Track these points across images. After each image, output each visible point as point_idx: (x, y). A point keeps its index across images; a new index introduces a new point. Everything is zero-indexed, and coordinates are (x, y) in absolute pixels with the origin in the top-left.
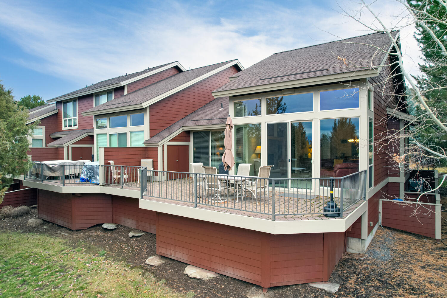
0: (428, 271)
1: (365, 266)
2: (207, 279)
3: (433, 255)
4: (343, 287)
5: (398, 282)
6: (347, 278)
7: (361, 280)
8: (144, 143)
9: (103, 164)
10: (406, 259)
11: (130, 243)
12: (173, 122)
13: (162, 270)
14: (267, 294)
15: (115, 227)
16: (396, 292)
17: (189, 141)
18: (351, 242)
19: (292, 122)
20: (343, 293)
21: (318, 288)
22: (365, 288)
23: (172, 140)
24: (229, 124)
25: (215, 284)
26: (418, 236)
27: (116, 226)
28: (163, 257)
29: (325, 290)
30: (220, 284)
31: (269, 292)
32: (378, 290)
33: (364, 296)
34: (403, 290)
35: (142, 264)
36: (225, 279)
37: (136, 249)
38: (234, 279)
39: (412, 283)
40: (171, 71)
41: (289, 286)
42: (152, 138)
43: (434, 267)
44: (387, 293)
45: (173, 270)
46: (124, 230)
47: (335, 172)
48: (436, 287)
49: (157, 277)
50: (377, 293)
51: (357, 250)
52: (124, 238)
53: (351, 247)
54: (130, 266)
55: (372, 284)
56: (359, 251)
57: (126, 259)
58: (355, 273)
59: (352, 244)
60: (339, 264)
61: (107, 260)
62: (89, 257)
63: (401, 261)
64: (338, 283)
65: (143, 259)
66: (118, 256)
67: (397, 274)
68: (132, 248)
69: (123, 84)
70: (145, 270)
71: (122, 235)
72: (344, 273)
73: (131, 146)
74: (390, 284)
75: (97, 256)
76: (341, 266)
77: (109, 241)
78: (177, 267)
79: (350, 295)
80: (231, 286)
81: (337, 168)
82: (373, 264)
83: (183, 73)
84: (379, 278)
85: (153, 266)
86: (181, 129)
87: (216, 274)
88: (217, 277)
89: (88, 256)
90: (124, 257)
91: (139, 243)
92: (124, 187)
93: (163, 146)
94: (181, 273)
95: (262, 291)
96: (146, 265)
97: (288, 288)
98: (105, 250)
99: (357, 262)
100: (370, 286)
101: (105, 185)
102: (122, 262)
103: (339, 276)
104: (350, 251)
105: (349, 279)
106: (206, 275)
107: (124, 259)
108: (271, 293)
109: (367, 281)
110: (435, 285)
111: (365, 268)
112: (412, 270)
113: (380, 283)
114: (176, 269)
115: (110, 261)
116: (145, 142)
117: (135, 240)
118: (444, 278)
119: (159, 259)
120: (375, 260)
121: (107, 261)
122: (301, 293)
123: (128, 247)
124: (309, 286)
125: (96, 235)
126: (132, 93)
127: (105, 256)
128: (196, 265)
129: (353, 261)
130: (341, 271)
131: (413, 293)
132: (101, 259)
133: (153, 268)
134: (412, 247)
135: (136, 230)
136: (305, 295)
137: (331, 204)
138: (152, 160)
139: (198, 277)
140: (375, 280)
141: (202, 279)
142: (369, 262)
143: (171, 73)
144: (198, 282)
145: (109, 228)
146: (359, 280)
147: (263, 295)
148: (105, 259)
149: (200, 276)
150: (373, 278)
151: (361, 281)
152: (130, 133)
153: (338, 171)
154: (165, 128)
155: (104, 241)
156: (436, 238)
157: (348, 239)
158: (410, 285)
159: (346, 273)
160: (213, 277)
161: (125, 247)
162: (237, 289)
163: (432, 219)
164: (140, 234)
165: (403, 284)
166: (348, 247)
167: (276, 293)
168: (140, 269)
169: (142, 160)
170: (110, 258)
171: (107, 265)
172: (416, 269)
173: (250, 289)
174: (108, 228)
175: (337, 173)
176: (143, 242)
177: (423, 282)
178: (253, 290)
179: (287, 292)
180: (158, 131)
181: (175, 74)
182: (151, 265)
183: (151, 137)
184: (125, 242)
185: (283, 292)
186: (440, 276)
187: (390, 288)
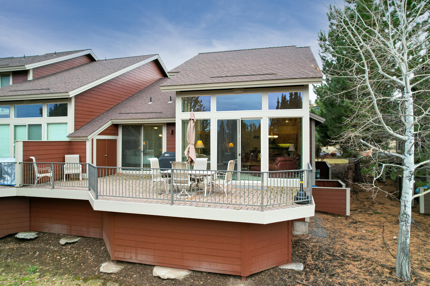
0: (355, 241)
1: (313, 244)
2: (182, 277)
3: (351, 228)
4: (306, 266)
5: (341, 253)
6: (304, 256)
7: (315, 256)
8: (68, 137)
9: (22, 161)
10: (337, 234)
11: (65, 252)
12: (98, 114)
13: (125, 277)
14: (247, 282)
15: (37, 236)
16: (344, 261)
17: (117, 134)
18: (296, 225)
19: (242, 119)
20: (308, 270)
21: (288, 269)
22: (322, 263)
23: (101, 134)
24: (193, 119)
25: (192, 281)
26: (333, 214)
27: (36, 234)
28: (119, 262)
29: (294, 270)
30: (198, 281)
31: (247, 280)
32: (332, 262)
33: (325, 269)
34: (348, 259)
35: (96, 274)
36: (200, 274)
37: (77, 258)
38: (209, 273)
39: (350, 252)
40: (83, 58)
41: (262, 272)
42: (76, 132)
43: (357, 237)
44: (339, 264)
45: (138, 275)
46: (51, 238)
47: (277, 165)
48: (367, 253)
49: (123, 284)
50: (332, 265)
51: (301, 231)
52: (53, 246)
53: (296, 229)
54: (81, 278)
55: (325, 258)
56: (303, 233)
57: (71, 271)
58: (308, 251)
59: (297, 226)
60: (293, 245)
61: (43, 276)
62: (15, 278)
63: (335, 237)
64: (301, 262)
65: (93, 268)
66: (58, 269)
67: (337, 247)
68: (72, 257)
69: (28, 67)
70: (104, 279)
71: (50, 244)
72: (300, 253)
73: (48, 140)
74: (337, 256)
75: (25, 274)
76: (295, 247)
77: (35, 253)
78: (141, 270)
79: (315, 271)
80: (210, 281)
81: (279, 161)
82: (317, 242)
83: (97, 62)
84: (327, 252)
85: (111, 273)
86: (110, 122)
87: (189, 271)
88: (190, 274)
89: (12, 276)
90: (66, 269)
91: (77, 250)
92: (55, 187)
93: (92, 140)
94: (149, 277)
95: (241, 281)
96: (102, 274)
97: (263, 274)
98: (33, 264)
99: (306, 242)
100: (325, 260)
101: (24, 186)
102: (66, 275)
103: (298, 256)
104: (296, 233)
105: (307, 257)
106: (180, 274)
107: (67, 271)
108: (249, 280)
109: (321, 257)
110: (365, 251)
111: (313, 246)
112: (345, 242)
113: (330, 257)
114: (142, 273)
115: (49, 277)
116: (69, 135)
117: (69, 247)
118: (368, 244)
119: (115, 265)
120: (318, 238)
121: (45, 277)
122: (276, 276)
123: (65, 257)
124: (279, 268)
125: (8, 249)
126: (38, 79)
127: (37, 272)
128: (163, 265)
129: (302, 241)
130: (298, 251)
131: (356, 260)
132: (33, 276)
133: (112, 276)
134: (336, 224)
135: (68, 235)
136: (280, 277)
137: (301, 192)
138: (78, 156)
139: (173, 277)
140: (325, 255)
141: (177, 279)
142: (314, 240)
143: (83, 61)
144: (173, 282)
145: (28, 238)
146: (314, 256)
147: (244, 284)
148: (40, 277)
149: (174, 276)
150: (324, 253)
151: (317, 258)
152: (46, 125)
153: (279, 163)
154: (89, 120)
155: (26, 254)
156: (347, 215)
157: (294, 223)
158: (351, 255)
159: (302, 252)
160: (187, 275)
161: (61, 258)
162: (217, 283)
163: (343, 200)
164: (76, 240)
165: (346, 254)
166: (294, 230)
167: (254, 280)
168: (97, 280)
169: (66, 156)
170: (47, 274)
171: (47, 282)
172: (348, 241)
173: (229, 280)
174: (26, 238)
175: (279, 165)
176: (82, 249)
177: (357, 251)
178: (232, 281)
179: (263, 277)
180: (83, 124)
181: (87, 62)
182: (108, 273)
183: (76, 129)
184: (57, 251)
185: (259, 278)
186: (364, 244)
187: (338, 260)
